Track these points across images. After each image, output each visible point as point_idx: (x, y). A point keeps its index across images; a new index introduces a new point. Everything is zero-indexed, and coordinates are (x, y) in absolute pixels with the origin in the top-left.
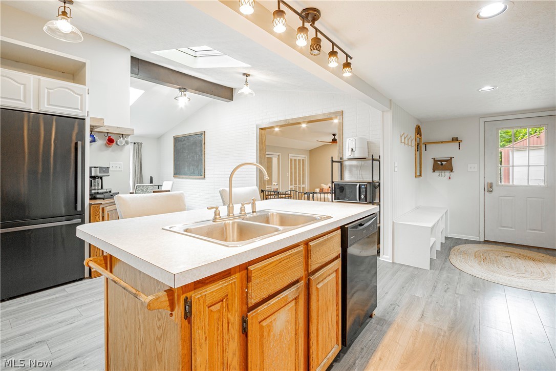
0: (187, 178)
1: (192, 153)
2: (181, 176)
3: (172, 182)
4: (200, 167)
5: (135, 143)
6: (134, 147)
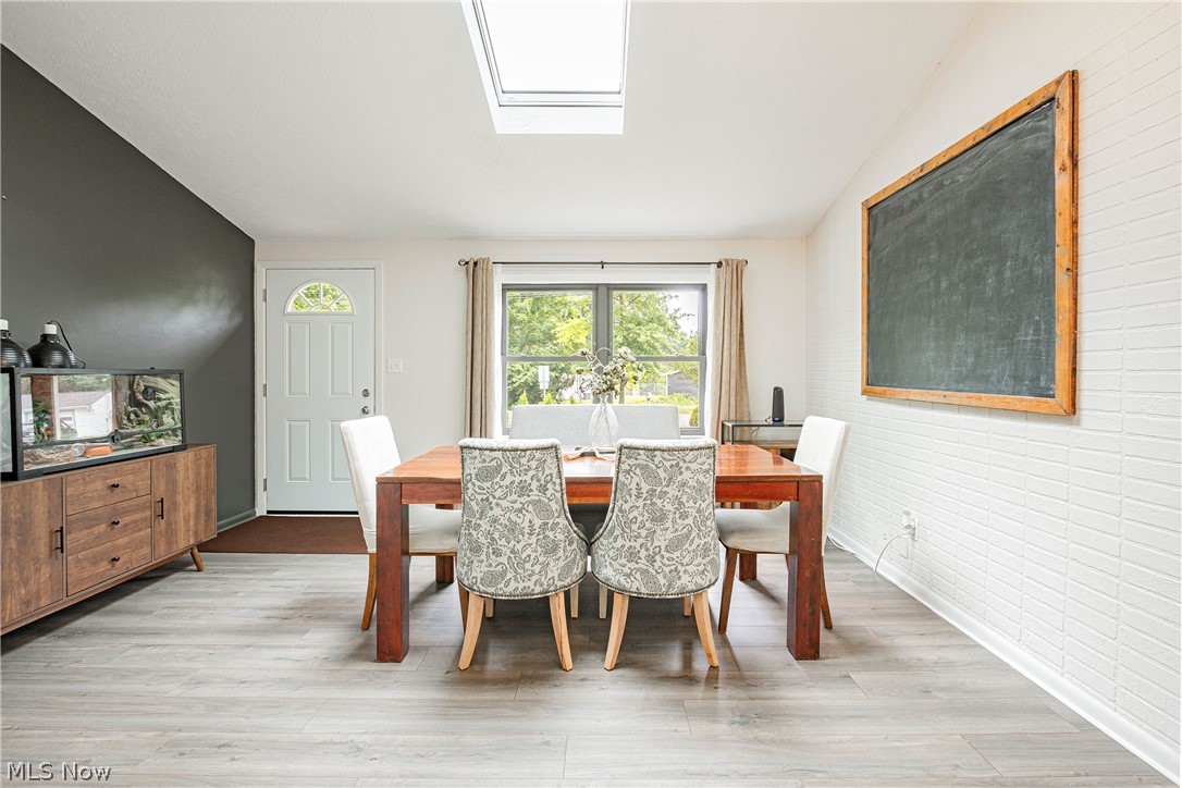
0: (933, 405)
1: (969, 257)
2: (903, 392)
3: (842, 424)
4: (1027, 336)
5: (719, 264)
6: (718, 279)
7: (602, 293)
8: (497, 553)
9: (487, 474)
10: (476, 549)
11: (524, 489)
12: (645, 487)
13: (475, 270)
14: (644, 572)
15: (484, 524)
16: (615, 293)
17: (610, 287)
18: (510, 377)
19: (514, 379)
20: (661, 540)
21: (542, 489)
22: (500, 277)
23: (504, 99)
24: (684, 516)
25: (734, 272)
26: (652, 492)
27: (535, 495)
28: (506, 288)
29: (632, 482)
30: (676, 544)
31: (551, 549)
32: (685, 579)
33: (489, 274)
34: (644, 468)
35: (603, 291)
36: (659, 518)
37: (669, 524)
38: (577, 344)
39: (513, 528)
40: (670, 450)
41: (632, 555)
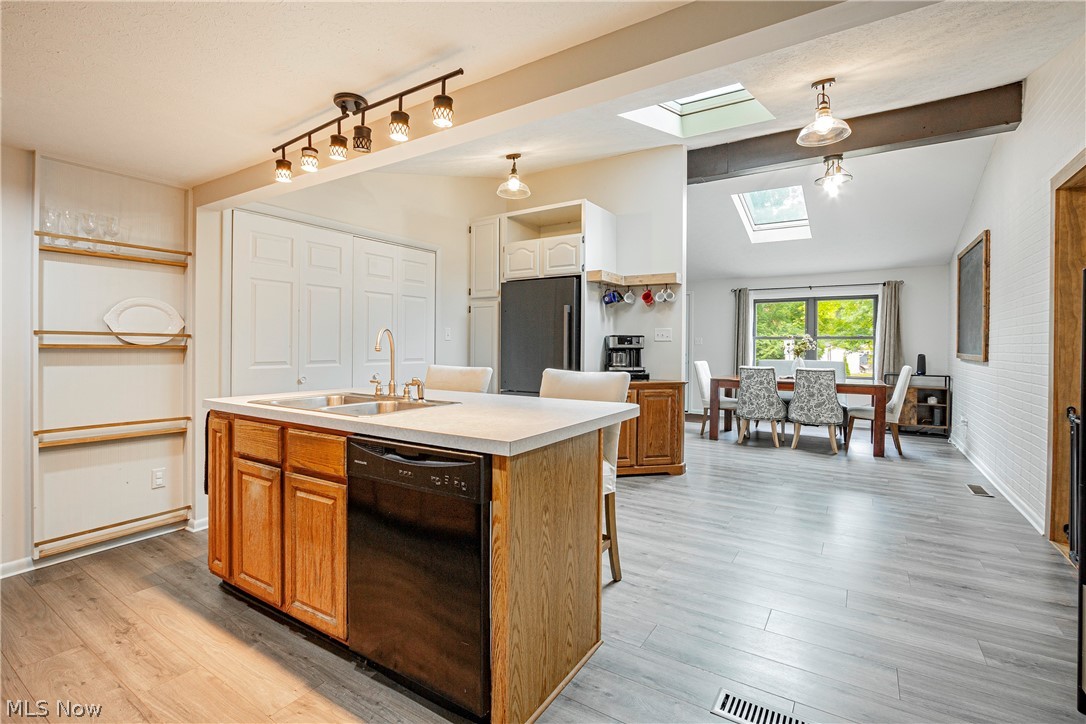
2: (964, 355)
5: (884, 284)
6: (883, 293)
7: (812, 302)
8: (752, 404)
9: (748, 377)
10: (745, 403)
11: (761, 383)
12: (806, 384)
13: (740, 295)
14: (806, 415)
15: (748, 395)
16: (819, 302)
17: (815, 299)
18: (759, 350)
19: (762, 352)
20: (813, 403)
21: (768, 383)
22: (752, 297)
23: (756, 228)
24: (822, 395)
25: (894, 289)
26: (809, 386)
27: (765, 385)
28: (756, 301)
29: (801, 382)
30: (819, 405)
31: (772, 404)
32: (822, 418)
33: (747, 296)
34: (805, 377)
35: (812, 301)
36: (812, 395)
37: (815, 398)
38: (826, 320)
39: (757, 396)
40: (815, 371)
41: (802, 409)
